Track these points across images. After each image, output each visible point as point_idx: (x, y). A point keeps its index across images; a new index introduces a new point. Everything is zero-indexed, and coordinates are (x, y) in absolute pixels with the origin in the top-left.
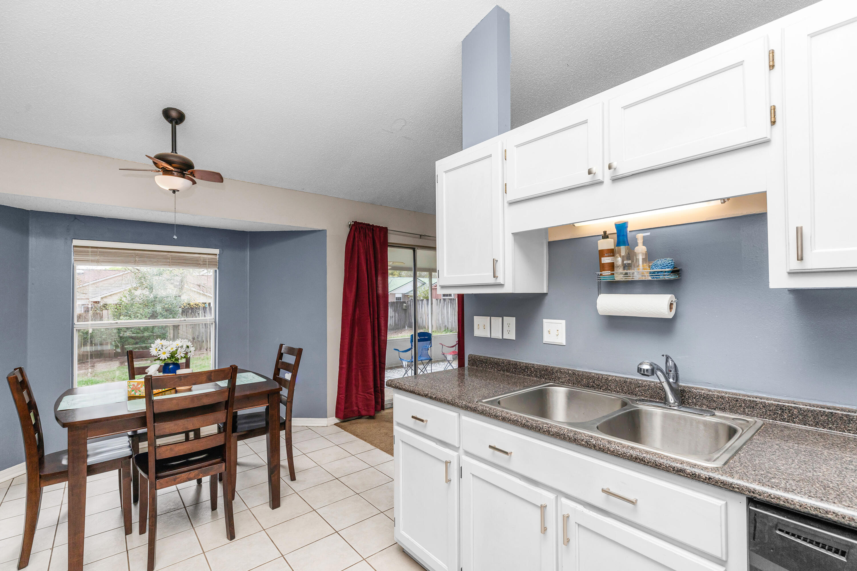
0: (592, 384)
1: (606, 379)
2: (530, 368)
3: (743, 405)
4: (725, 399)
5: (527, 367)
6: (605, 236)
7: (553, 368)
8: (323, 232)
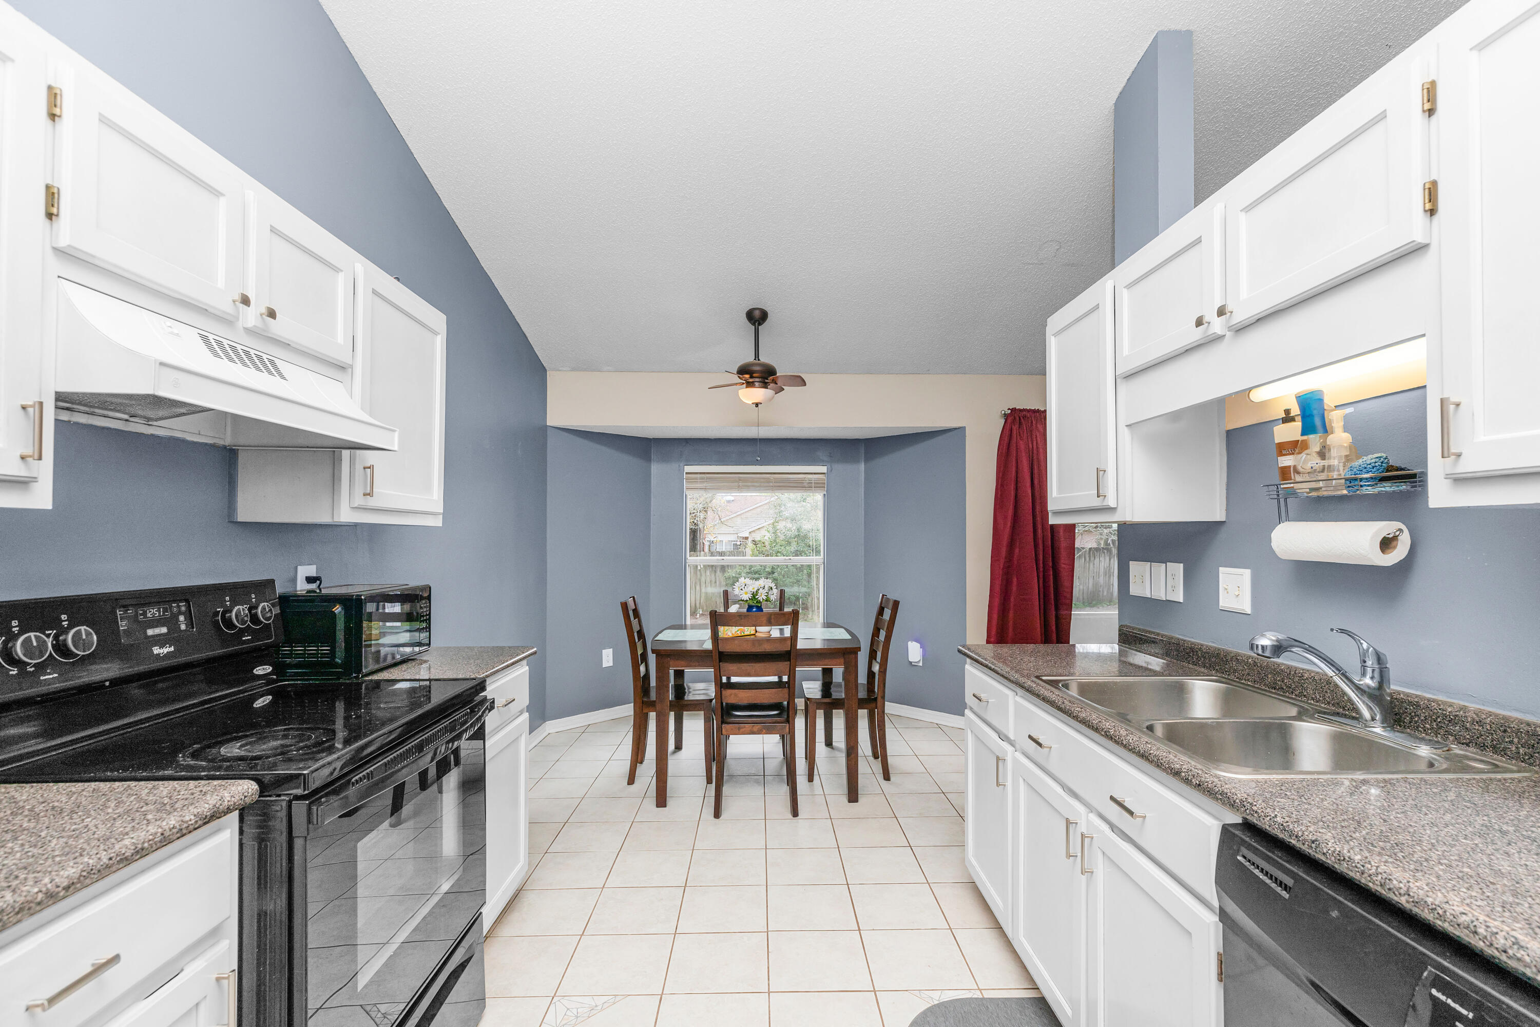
0: (1279, 683)
1: (1300, 677)
2: (1197, 651)
3: (1516, 740)
4: (1484, 727)
5: (1192, 649)
6: (1288, 418)
7: (1227, 653)
8: (962, 430)
